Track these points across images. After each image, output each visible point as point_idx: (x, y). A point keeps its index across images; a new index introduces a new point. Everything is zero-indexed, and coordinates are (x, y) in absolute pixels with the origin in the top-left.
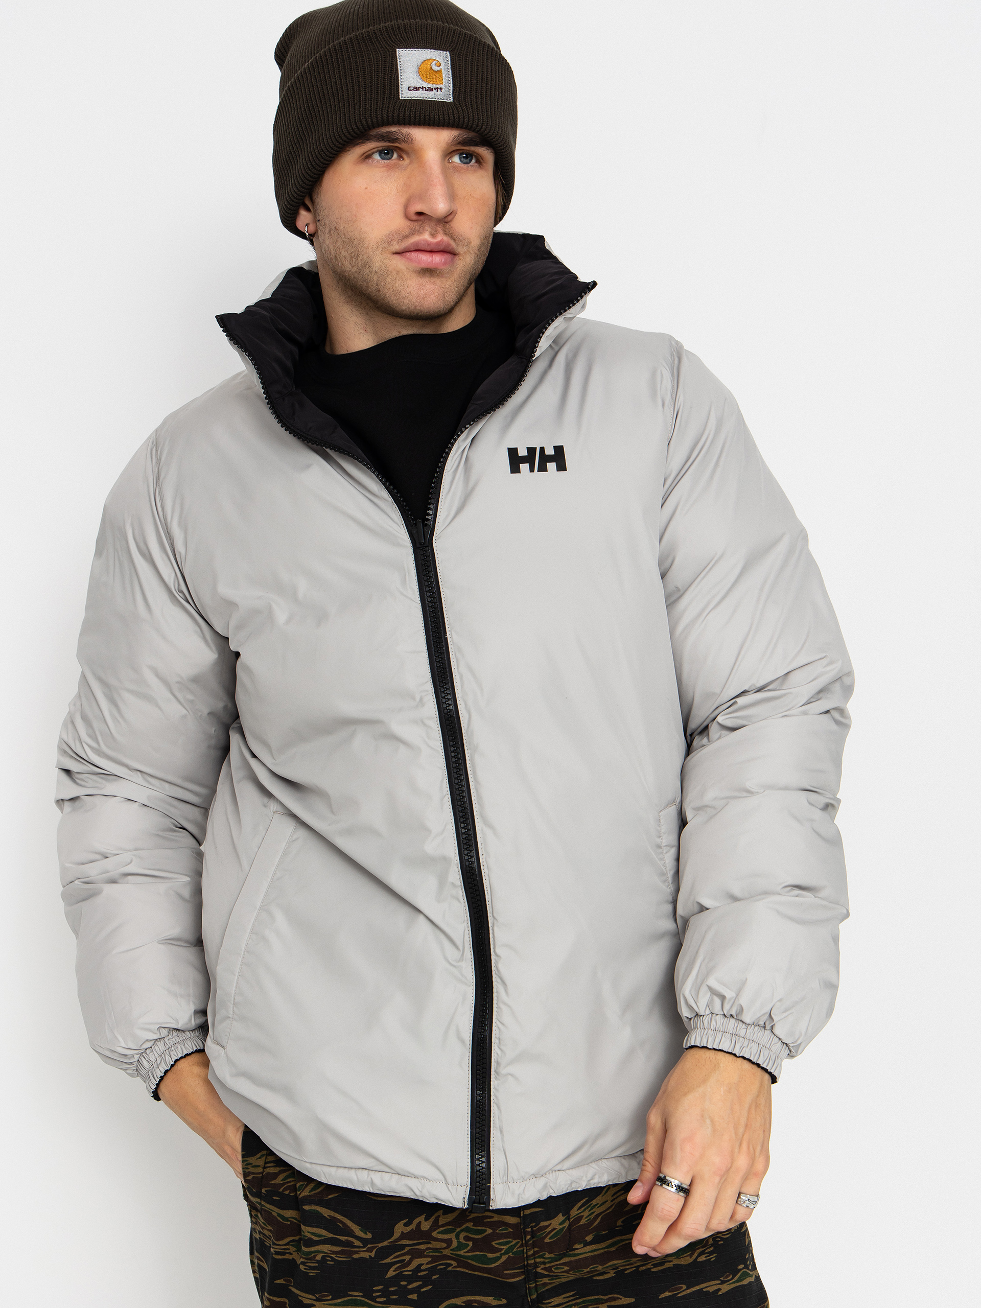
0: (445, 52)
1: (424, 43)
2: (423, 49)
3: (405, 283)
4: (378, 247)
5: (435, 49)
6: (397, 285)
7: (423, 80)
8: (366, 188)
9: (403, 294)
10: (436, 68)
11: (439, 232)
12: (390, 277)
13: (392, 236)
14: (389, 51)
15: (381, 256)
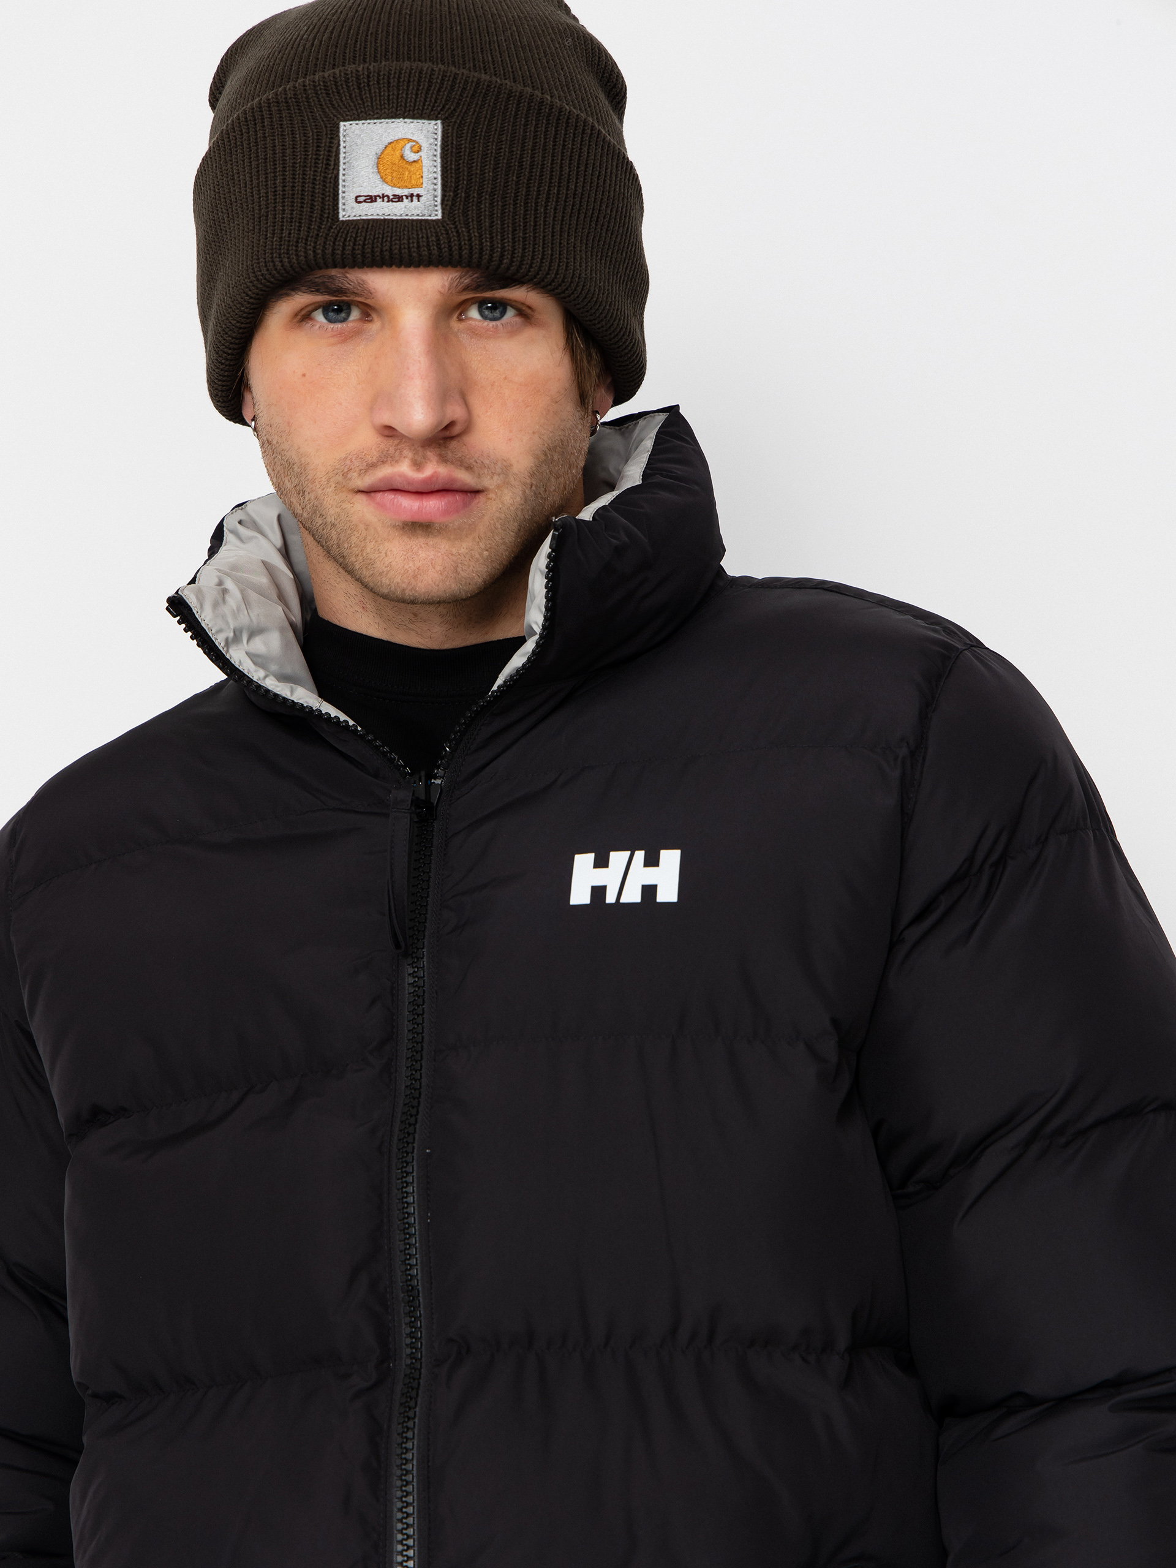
0: (433, 122)
1: (392, 108)
2: (389, 118)
3: (381, 547)
4: (328, 481)
5: (413, 117)
6: (368, 550)
7: (384, 181)
8: (304, 375)
9: (379, 566)
10: (410, 156)
11: (429, 459)
12: (356, 536)
13: (348, 462)
14: (326, 127)
15: (336, 497)
